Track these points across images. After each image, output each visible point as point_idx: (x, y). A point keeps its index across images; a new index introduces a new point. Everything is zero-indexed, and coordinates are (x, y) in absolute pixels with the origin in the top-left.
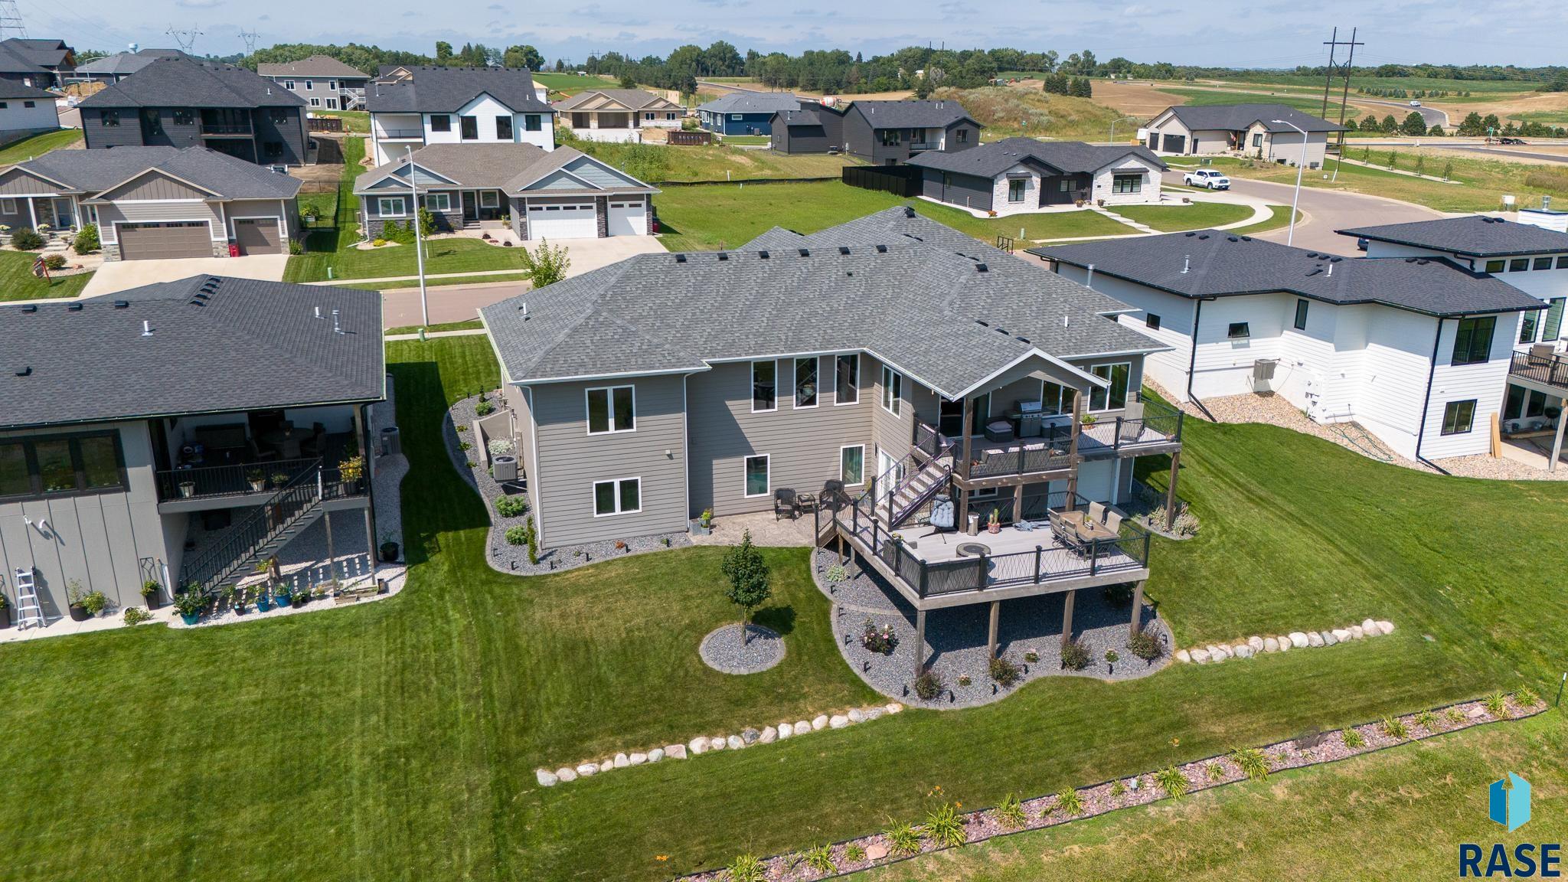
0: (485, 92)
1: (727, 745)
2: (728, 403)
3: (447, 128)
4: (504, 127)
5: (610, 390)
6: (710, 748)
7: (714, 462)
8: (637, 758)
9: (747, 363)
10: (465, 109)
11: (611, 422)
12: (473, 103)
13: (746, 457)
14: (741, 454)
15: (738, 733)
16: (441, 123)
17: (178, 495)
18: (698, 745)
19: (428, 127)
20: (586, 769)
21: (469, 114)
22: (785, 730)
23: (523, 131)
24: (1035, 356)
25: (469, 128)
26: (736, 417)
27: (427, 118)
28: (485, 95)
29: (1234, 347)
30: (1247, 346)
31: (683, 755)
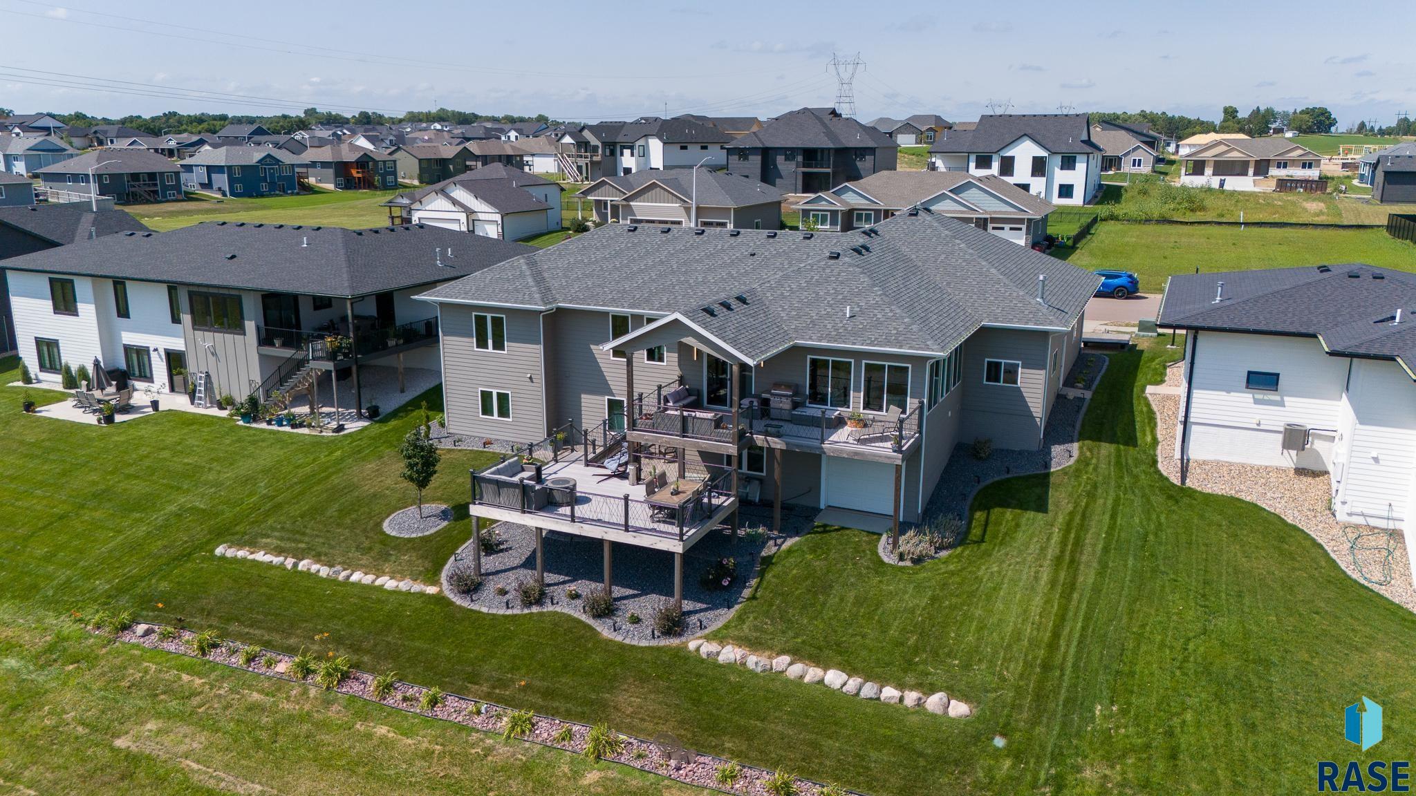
0: (1025, 135)
1: (319, 571)
2: (592, 347)
3: (989, 166)
4: (1039, 167)
5: (489, 316)
6: (309, 569)
7: (583, 396)
8: (268, 558)
9: (606, 313)
10: (1004, 151)
11: (490, 342)
12: (1011, 146)
13: (607, 397)
14: (603, 394)
15: (331, 566)
16: (984, 162)
17: (273, 345)
18: (303, 565)
19: (972, 165)
20: (241, 554)
21: (1009, 154)
22: (356, 577)
23: (1057, 171)
24: (676, 320)
25: (1007, 166)
26: (599, 360)
27: (973, 157)
28: (1025, 138)
29: (1257, 402)
30: (1281, 404)
31: (289, 567)
